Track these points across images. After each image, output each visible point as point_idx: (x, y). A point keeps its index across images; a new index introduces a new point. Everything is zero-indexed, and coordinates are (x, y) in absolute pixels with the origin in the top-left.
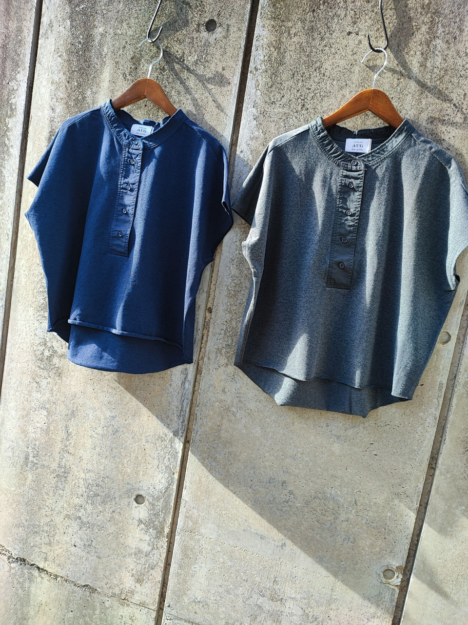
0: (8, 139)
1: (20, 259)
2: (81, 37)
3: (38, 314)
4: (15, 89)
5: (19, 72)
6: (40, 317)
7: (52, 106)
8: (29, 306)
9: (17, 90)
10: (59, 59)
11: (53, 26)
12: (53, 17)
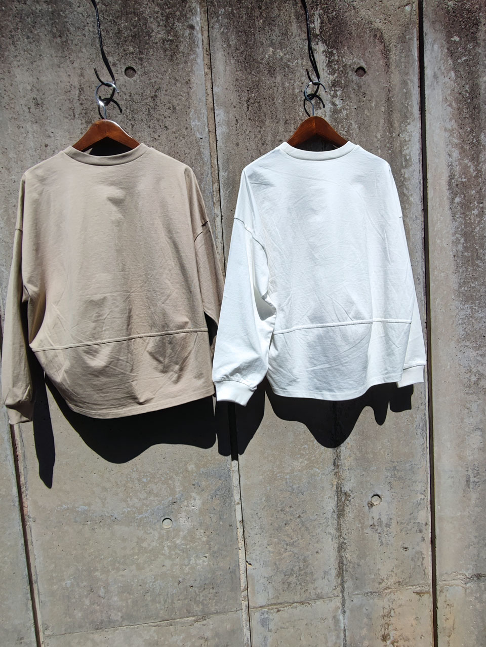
0: (406, 189)
1: (435, 299)
2: (467, 86)
3: (460, 345)
4: (407, 140)
5: (409, 124)
6: (462, 348)
7: (449, 152)
8: (450, 340)
9: (410, 141)
10: (449, 108)
11: (438, 77)
12: (436, 69)
